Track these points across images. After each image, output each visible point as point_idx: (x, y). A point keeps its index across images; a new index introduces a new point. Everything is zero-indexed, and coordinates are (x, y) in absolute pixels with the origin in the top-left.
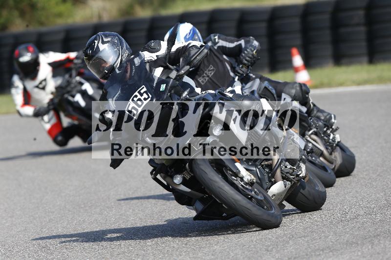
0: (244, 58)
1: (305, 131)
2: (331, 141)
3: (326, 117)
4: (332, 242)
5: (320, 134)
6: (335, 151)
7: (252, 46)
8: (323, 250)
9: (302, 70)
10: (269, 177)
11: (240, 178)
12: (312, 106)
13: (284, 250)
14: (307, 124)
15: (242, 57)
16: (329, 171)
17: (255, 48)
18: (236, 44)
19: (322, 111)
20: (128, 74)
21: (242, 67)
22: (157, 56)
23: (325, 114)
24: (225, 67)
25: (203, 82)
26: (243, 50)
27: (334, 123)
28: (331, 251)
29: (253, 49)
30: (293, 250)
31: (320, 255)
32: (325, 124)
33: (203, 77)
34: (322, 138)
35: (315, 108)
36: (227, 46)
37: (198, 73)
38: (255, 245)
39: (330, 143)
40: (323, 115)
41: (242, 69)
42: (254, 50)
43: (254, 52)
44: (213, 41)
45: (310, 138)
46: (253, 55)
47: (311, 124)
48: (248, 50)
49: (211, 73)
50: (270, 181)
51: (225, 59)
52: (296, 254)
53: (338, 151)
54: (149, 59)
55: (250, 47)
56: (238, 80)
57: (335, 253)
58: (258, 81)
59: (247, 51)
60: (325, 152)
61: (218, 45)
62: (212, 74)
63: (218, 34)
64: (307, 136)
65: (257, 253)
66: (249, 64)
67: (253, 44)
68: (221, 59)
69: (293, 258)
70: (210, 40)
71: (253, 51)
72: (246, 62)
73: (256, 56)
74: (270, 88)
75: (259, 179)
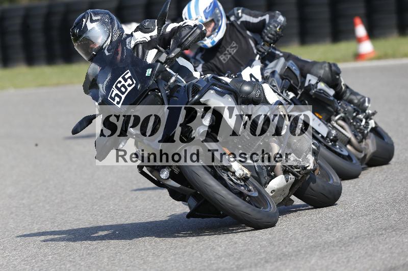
0: (267, 35)
1: (331, 116)
2: (362, 127)
3: (359, 100)
4: (395, 221)
5: (349, 119)
6: (367, 137)
7: (276, 21)
8: (385, 229)
9: (365, 40)
10: (267, 170)
11: (231, 172)
12: (344, 88)
13: (345, 229)
14: (333, 108)
15: (264, 34)
16: (354, 161)
17: (279, 23)
18: (260, 19)
19: (356, 94)
20: (119, 57)
21: (264, 45)
22: (151, 37)
23: (359, 97)
24: (248, 44)
25: (224, 60)
26: (266, 26)
27: (367, 107)
28: (394, 231)
29: (276, 25)
30: (354, 230)
31: (382, 234)
32: (354, 109)
33: (225, 54)
34: (350, 125)
35: (348, 89)
36: (251, 21)
37: (220, 50)
38: (314, 224)
39: (361, 130)
40: (357, 98)
41: (263, 47)
42: (278, 26)
43: (278, 29)
44: (236, 15)
45: (337, 124)
46: (276, 32)
47: (338, 108)
48: (271, 26)
49: (233, 51)
50: (269, 175)
51: (248, 35)
52: (357, 234)
53: (371, 138)
54: (141, 40)
55: (274, 23)
56: (259, 59)
57: (398, 233)
58: (282, 60)
59: (269, 27)
60: (353, 140)
61: (241, 20)
62: (235, 51)
63: (242, 8)
64: (333, 122)
65: (316, 232)
66: (272, 41)
67: (278, 20)
68: (244, 35)
69: (354, 238)
70: (233, 14)
71: (276, 27)
72: (268, 39)
73: (280, 33)
74: (294, 68)
75: (257, 173)
